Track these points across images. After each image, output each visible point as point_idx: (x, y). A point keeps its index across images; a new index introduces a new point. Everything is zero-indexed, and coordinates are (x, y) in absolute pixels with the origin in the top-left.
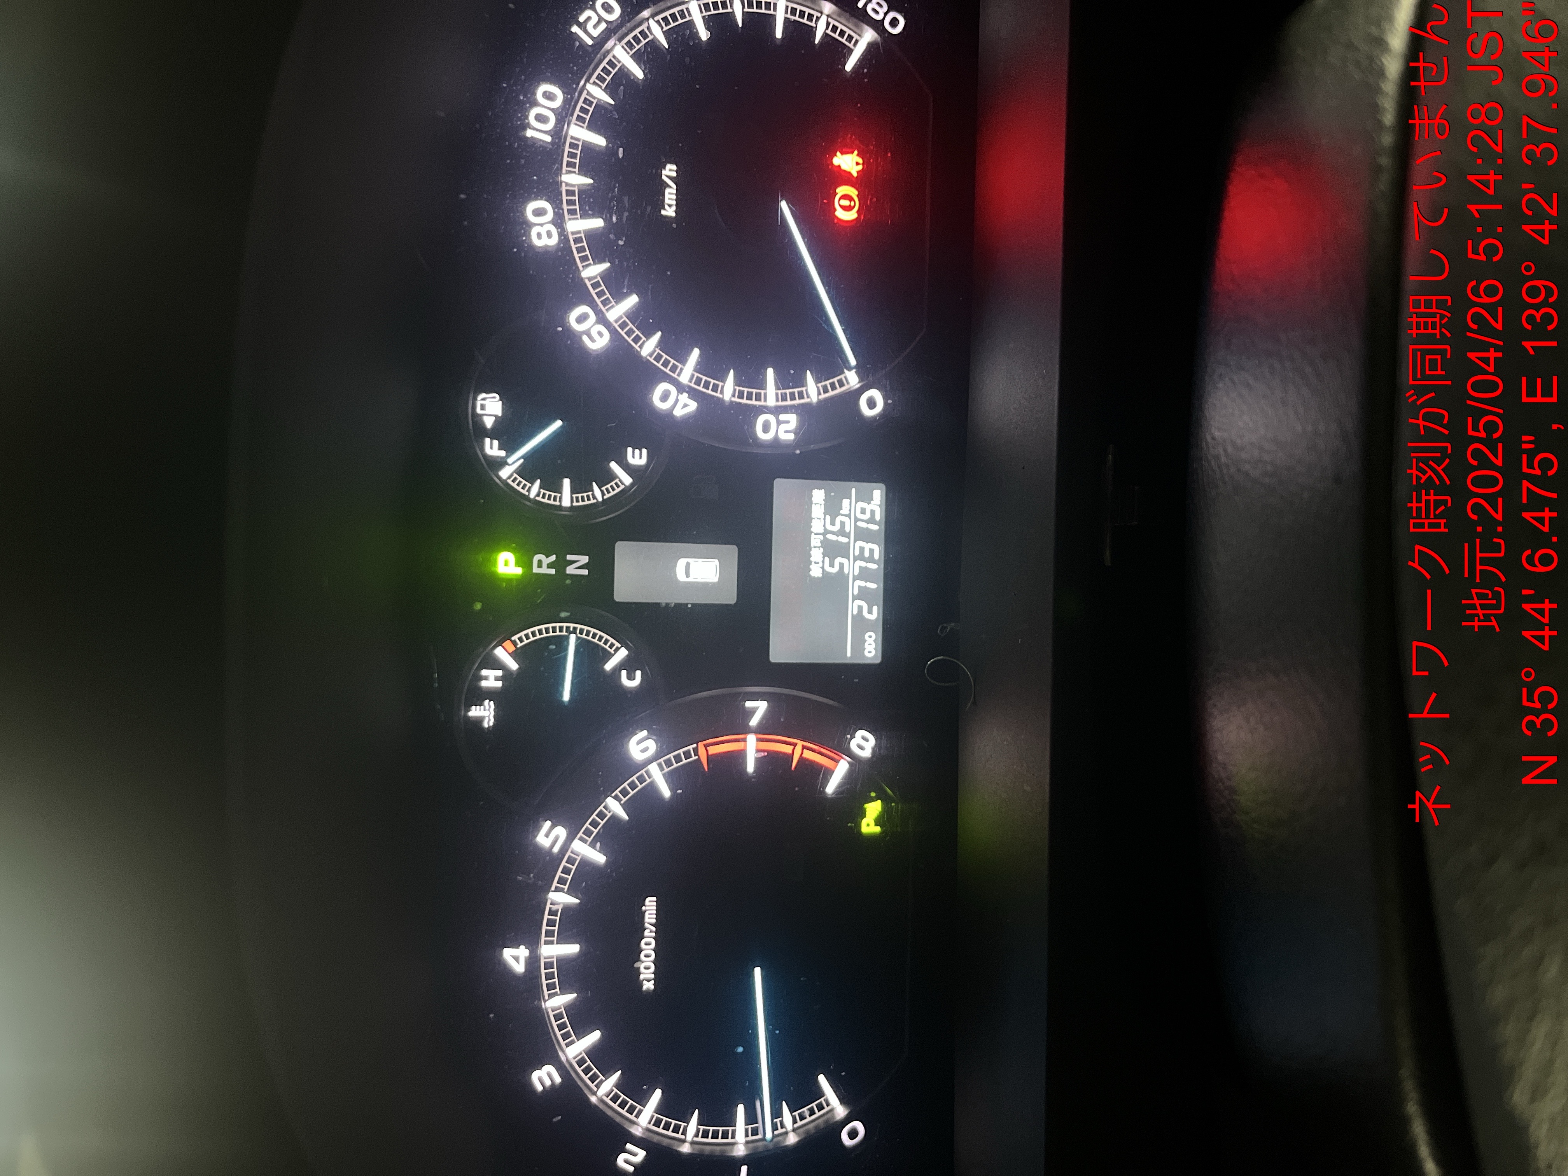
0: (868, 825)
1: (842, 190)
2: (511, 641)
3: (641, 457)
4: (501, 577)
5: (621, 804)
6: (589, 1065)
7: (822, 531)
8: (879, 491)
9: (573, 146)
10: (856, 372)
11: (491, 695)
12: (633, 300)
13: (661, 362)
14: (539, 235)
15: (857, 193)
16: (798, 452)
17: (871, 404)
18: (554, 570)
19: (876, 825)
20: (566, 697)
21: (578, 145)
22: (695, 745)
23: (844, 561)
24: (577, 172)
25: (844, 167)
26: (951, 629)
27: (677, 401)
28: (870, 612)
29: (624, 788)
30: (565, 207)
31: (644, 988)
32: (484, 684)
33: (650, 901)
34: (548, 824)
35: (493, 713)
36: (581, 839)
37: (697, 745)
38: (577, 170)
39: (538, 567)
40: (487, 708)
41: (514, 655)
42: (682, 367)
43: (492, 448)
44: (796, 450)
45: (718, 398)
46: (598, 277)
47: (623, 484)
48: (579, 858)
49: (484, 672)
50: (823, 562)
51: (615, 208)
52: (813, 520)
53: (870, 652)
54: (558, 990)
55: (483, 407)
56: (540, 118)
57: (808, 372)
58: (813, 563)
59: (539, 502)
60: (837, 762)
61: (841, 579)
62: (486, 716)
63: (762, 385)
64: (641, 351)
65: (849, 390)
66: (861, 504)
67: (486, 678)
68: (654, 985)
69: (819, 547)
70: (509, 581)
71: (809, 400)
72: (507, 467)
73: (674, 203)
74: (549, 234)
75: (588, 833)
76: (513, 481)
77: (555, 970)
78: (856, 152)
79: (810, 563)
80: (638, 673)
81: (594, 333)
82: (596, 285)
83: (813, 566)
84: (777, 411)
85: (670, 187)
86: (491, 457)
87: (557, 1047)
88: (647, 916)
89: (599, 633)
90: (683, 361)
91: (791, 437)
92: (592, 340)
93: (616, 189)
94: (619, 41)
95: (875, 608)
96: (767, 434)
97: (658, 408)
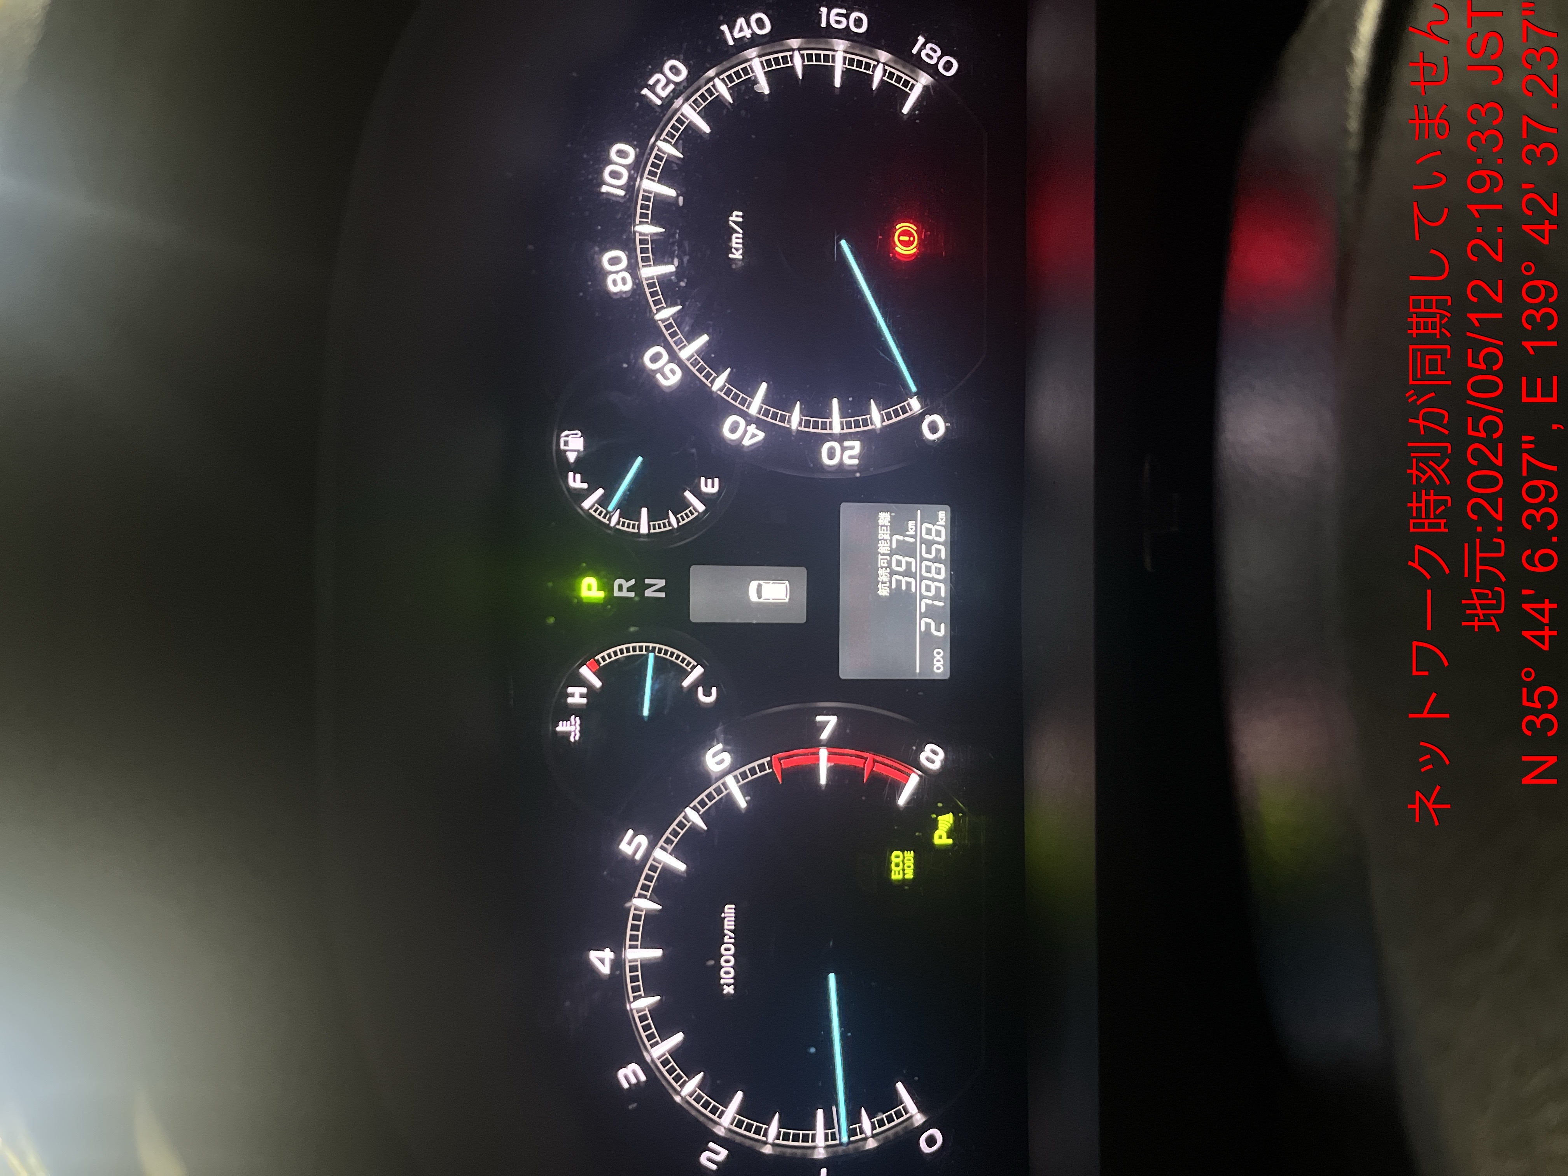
0: (941, 837)
1: (901, 227)
2: (595, 660)
3: (713, 487)
4: (584, 601)
5: (699, 815)
6: (673, 1065)
7: (889, 552)
9: (645, 198)
10: (917, 398)
11: (577, 711)
12: (704, 339)
13: (731, 396)
14: (615, 282)
15: (916, 228)
17: (933, 428)
18: (634, 593)
19: (948, 838)
20: (646, 712)
21: (650, 198)
22: (769, 758)
24: (650, 222)
27: (746, 432)
28: (938, 629)
29: (702, 799)
30: (639, 256)
31: (725, 992)
32: (570, 700)
33: (729, 909)
34: (630, 832)
35: (578, 728)
36: (662, 848)
39: (619, 591)
40: (573, 723)
41: (599, 674)
42: (751, 400)
43: (575, 482)
44: (860, 474)
45: (786, 428)
46: (671, 318)
47: (696, 511)
48: (660, 866)
49: (570, 690)
50: (890, 582)
52: (880, 542)
53: (938, 668)
54: (642, 992)
55: (566, 443)
56: (615, 175)
57: (872, 400)
58: (880, 583)
59: (619, 530)
60: (908, 775)
61: (908, 597)
62: (572, 730)
63: (828, 415)
64: (712, 386)
65: (912, 416)
66: (926, 526)
67: (572, 695)
68: (734, 990)
69: (886, 568)
70: (593, 604)
71: (873, 427)
72: (589, 498)
73: (741, 246)
74: (624, 280)
75: (668, 842)
76: (595, 511)
77: (639, 973)
79: (878, 583)
80: (714, 690)
81: (667, 370)
82: (669, 327)
83: (880, 586)
84: (841, 438)
85: (736, 232)
86: (575, 489)
87: (642, 1047)
88: (726, 923)
89: (677, 652)
90: (751, 394)
91: (856, 462)
92: (666, 378)
93: (677, 236)
94: (686, 100)
95: (943, 626)
96: (832, 460)
97: (728, 439)
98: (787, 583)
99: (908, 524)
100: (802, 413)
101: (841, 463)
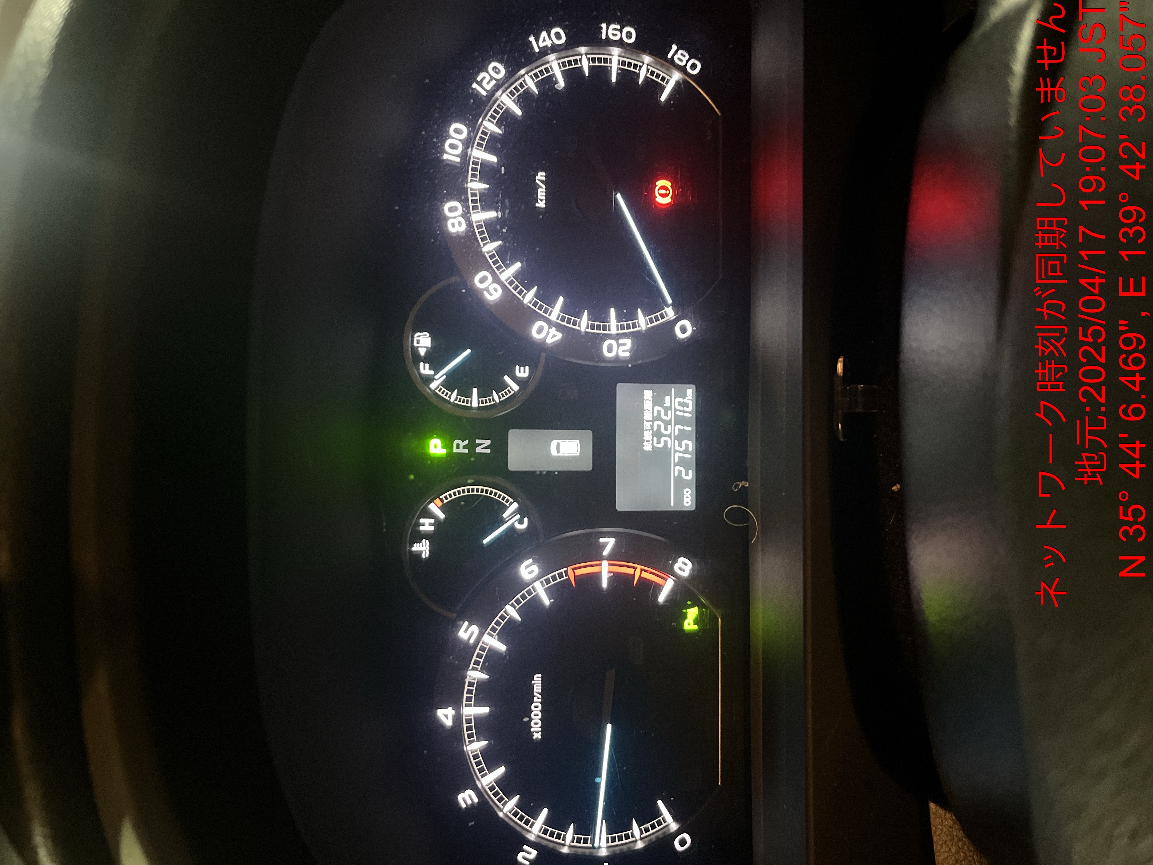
0: (689, 624)
1: (660, 183)
2: (440, 499)
3: (525, 372)
4: (432, 456)
5: (516, 610)
6: (497, 790)
7: (651, 419)
8: (691, 390)
9: (475, 163)
10: (672, 308)
11: (426, 536)
12: (518, 266)
13: (537, 307)
14: (453, 225)
15: (671, 185)
16: (630, 366)
17: (683, 330)
18: (468, 450)
19: (695, 624)
21: (478, 163)
22: (566, 569)
23: (668, 439)
24: (478, 181)
26: (742, 486)
27: (548, 333)
28: (687, 474)
29: (518, 599)
30: (471, 205)
31: (534, 737)
32: (422, 528)
33: (537, 677)
34: (466, 623)
35: (428, 548)
36: (489, 634)
38: (478, 179)
39: (457, 448)
40: (424, 544)
41: (443, 509)
42: (552, 309)
43: (425, 369)
44: (629, 364)
45: (577, 330)
46: (494, 251)
47: (513, 390)
48: (488, 647)
49: (422, 521)
50: (653, 440)
51: (500, 208)
52: (645, 411)
53: (687, 503)
54: (475, 738)
55: (418, 342)
56: (453, 147)
57: (638, 309)
58: (645, 441)
59: (455, 403)
60: (666, 580)
61: (666, 451)
62: (423, 550)
63: (607, 320)
64: (523, 300)
65: (668, 321)
66: (678, 399)
67: (424, 525)
68: (541, 735)
69: (649, 430)
70: (439, 460)
71: (640, 328)
72: (435, 381)
73: (544, 198)
74: (460, 223)
75: (494, 630)
76: (439, 391)
77: (473, 724)
79: (644, 441)
80: (526, 520)
81: (491, 289)
82: (492, 257)
83: (645, 443)
84: (617, 337)
85: (541, 187)
86: (426, 375)
87: (475, 777)
88: (535, 687)
89: (499, 492)
90: (552, 305)
91: (628, 354)
92: (491, 294)
93: (501, 195)
94: (504, 92)
95: (690, 472)
96: (611, 352)
97: (535, 338)
98: (578, 441)
99: (665, 398)
100: (589, 320)
101: (617, 355)
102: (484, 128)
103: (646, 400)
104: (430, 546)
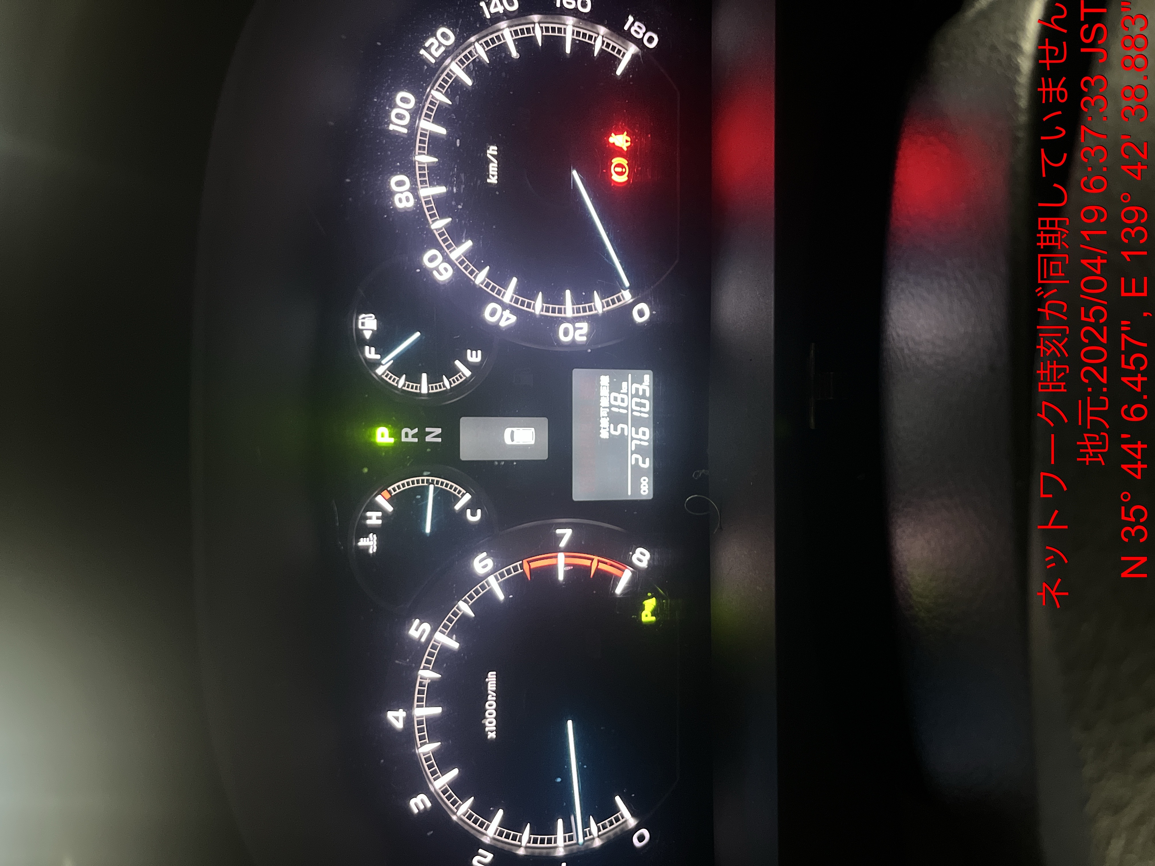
0: (647, 616)
1: (616, 161)
2: (388, 491)
3: (477, 357)
4: (379, 445)
5: (469, 605)
6: (451, 793)
7: (608, 405)
8: (648, 376)
9: (422, 135)
10: (629, 291)
11: (374, 530)
12: (468, 244)
13: (490, 288)
14: (400, 200)
15: (627, 162)
16: (589, 351)
17: (641, 314)
18: (417, 439)
19: (652, 616)
20: (428, 530)
21: (426, 134)
22: (521, 562)
23: (624, 426)
24: (426, 153)
25: (617, 144)
26: (703, 474)
27: (502, 315)
28: (644, 462)
29: (471, 594)
30: (418, 179)
31: (489, 737)
32: (369, 522)
33: (492, 675)
34: (417, 621)
35: (375, 543)
36: (441, 632)
37: (523, 562)
38: (426, 152)
40: (372, 539)
41: (390, 501)
42: (505, 291)
43: (370, 353)
44: (588, 349)
45: (531, 313)
46: (443, 228)
47: (464, 376)
48: (440, 645)
49: (369, 514)
50: (609, 427)
51: (455, 182)
52: (601, 398)
53: (644, 491)
54: (427, 740)
55: (363, 324)
56: (399, 117)
57: (595, 292)
58: (602, 429)
59: (404, 390)
60: (623, 571)
61: (622, 439)
62: (371, 545)
63: (563, 303)
64: (475, 280)
65: (625, 304)
67: (370, 518)
68: (496, 735)
69: (606, 417)
70: (386, 449)
71: (596, 312)
72: (382, 366)
73: (496, 173)
74: (408, 200)
75: (446, 627)
76: (386, 376)
77: (425, 725)
78: (625, 133)
79: (600, 428)
80: (479, 511)
81: (441, 268)
82: (441, 235)
83: (602, 431)
84: (574, 320)
85: (492, 162)
86: (371, 359)
87: (427, 781)
88: (489, 685)
89: (450, 483)
90: (505, 286)
91: (584, 339)
92: (440, 273)
93: (456, 169)
94: (454, 59)
95: (648, 460)
96: (566, 337)
97: (489, 321)
98: (533, 429)
99: (622, 384)
100: (544, 302)
101: (574, 340)
102: (432, 98)
103: (603, 386)
104: (377, 541)
